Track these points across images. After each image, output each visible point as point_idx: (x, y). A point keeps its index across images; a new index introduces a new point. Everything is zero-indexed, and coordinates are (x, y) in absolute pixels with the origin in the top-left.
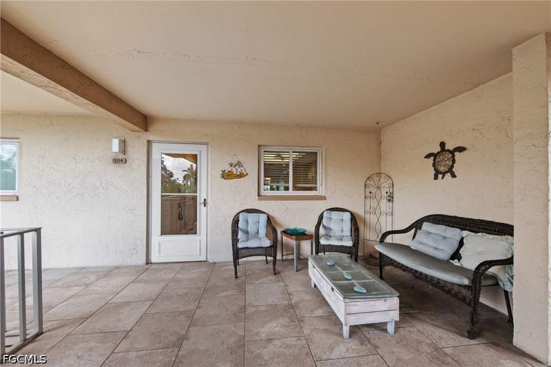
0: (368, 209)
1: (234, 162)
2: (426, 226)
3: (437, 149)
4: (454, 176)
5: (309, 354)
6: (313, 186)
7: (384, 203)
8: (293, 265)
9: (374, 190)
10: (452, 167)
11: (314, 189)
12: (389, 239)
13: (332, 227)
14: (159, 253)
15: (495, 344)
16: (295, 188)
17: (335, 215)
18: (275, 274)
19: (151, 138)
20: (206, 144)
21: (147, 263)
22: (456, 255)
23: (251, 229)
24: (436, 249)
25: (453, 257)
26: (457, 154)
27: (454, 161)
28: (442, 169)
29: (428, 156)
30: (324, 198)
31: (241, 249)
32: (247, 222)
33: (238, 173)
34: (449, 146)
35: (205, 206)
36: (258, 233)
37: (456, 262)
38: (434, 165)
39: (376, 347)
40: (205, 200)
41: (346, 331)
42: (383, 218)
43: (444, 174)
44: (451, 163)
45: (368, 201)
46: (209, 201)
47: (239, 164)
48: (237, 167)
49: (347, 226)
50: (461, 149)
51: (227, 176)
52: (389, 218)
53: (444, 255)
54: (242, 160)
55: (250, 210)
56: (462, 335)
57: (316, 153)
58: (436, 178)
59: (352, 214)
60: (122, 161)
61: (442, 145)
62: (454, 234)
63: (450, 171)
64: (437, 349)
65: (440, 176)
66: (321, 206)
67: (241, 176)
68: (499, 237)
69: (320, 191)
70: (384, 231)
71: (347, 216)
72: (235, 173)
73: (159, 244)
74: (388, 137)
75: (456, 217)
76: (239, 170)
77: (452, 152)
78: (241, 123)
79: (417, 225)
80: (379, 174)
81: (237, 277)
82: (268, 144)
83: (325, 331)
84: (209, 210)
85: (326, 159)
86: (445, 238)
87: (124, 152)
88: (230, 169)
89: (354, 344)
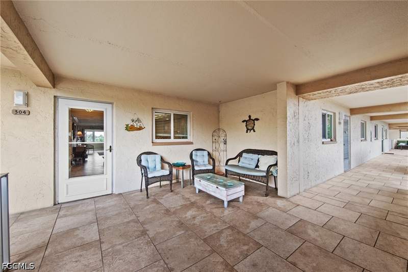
0: (214, 148)
1: (135, 119)
2: (244, 155)
3: (247, 119)
4: (254, 131)
5: (215, 217)
6: (184, 136)
7: (222, 145)
8: (181, 184)
9: (217, 138)
10: (254, 127)
11: (186, 138)
12: (230, 163)
13: (198, 160)
14: (67, 193)
15: (273, 197)
16: (175, 138)
17: (199, 153)
18: (172, 191)
19: (58, 94)
20: (112, 103)
21: (55, 204)
22: (257, 166)
23: (151, 165)
24: (249, 164)
25: (256, 167)
26: (255, 121)
27: (254, 125)
28: (250, 128)
29: (243, 121)
30: (191, 143)
31: (151, 178)
32: (148, 161)
33: (138, 127)
34: (253, 118)
35: (110, 151)
36: (155, 167)
37: (257, 169)
38: (246, 126)
39: (239, 207)
40: (110, 147)
41: (226, 204)
42: (222, 153)
43: (250, 130)
44: (253, 125)
45: (214, 144)
46: (114, 148)
47: (138, 120)
48: (137, 122)
49: (206, 158)
50: (257, 119)
51: (130, 128)
52: (225, 153)
53: (253, 166)
54: (141, 118)
55: (147, 152)
56: (263, 196)
57: (187, 116)
58: (247, 132)
59: (208, 152)
60: (25, 112)
61: (250, 116)
62: (256, 157)
63: (253, 129)
64: (258, 202)
65: (249, 131)
66: (190, 148)
67: (140, 129)
68: (271, 156)
69: (190, 139)
70: (227, 159)
71: (206, 153)
72: (136, 126)
73: (67, 185)
74: (223, 109)
75: (256, 150)
76: (139, 124)
77: (254, 120)
78: (139, 91)
79: (240, 155)
80: (219, 129)
81: (148, 198)
82: (159, 107)
83: (216, 208)
84: (114, 154)
85: (193, 120)
86: (252, 159)
87: (27, 105)
88: (132, 124)
89: (230, 209)
